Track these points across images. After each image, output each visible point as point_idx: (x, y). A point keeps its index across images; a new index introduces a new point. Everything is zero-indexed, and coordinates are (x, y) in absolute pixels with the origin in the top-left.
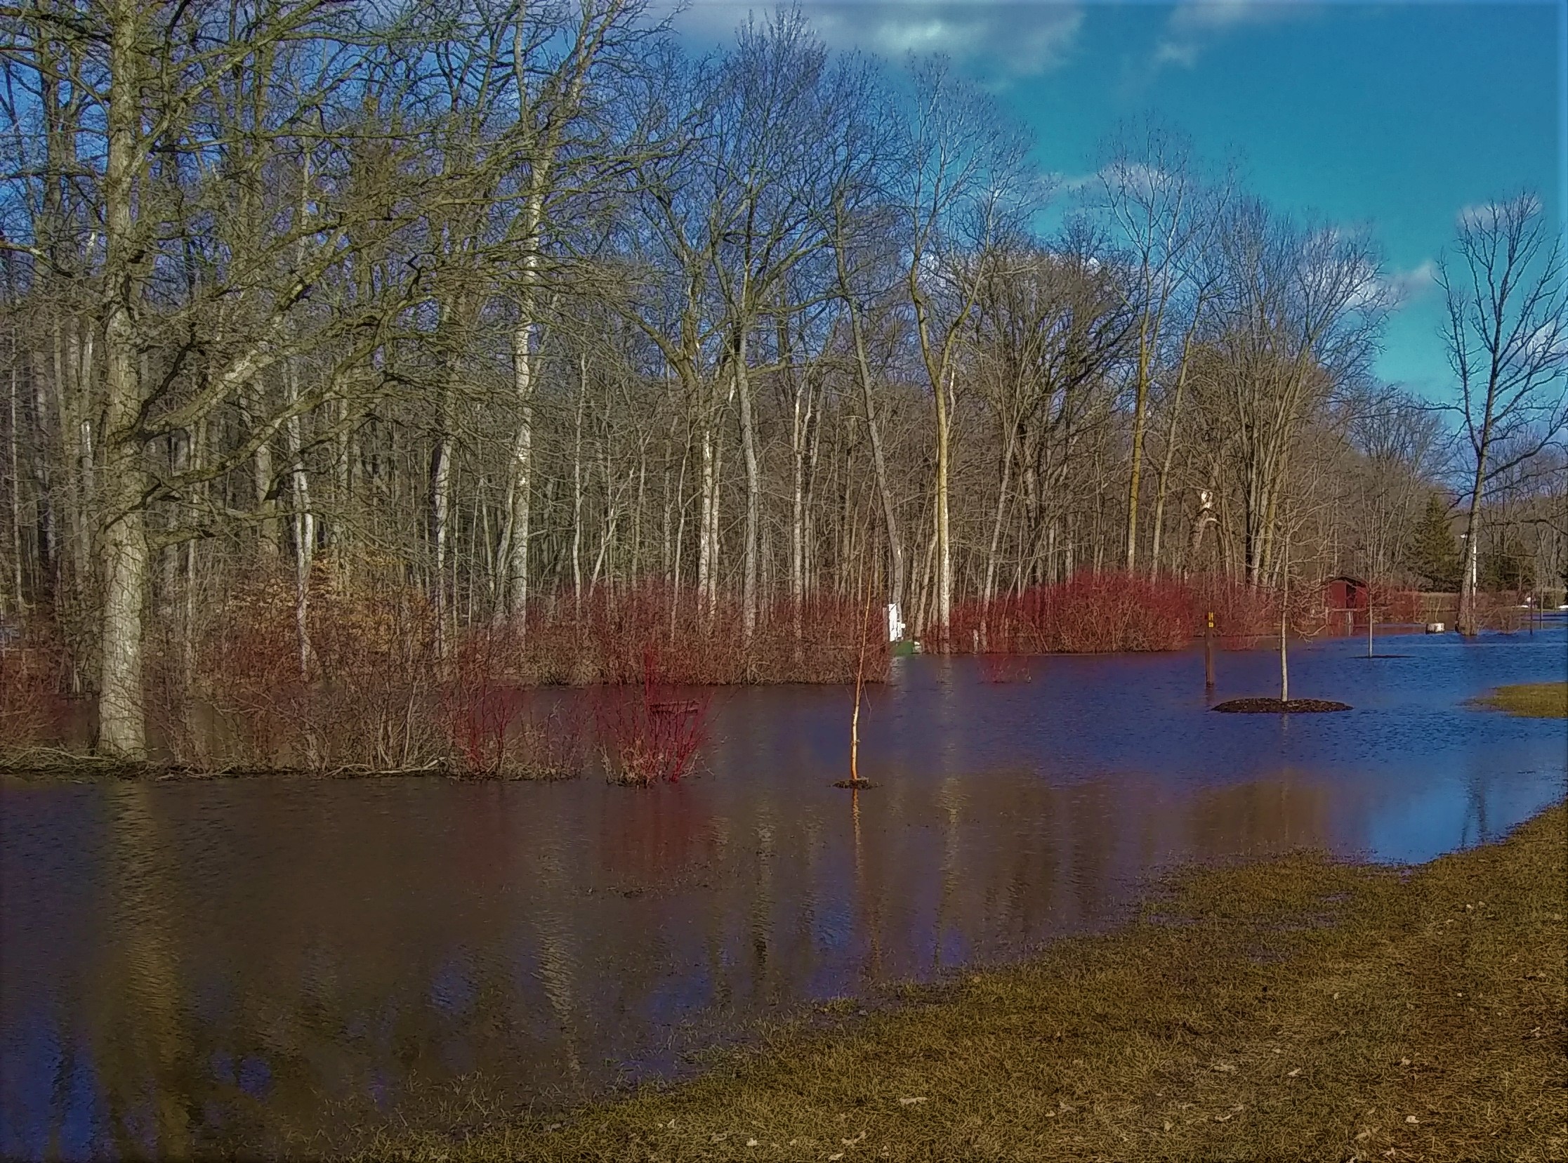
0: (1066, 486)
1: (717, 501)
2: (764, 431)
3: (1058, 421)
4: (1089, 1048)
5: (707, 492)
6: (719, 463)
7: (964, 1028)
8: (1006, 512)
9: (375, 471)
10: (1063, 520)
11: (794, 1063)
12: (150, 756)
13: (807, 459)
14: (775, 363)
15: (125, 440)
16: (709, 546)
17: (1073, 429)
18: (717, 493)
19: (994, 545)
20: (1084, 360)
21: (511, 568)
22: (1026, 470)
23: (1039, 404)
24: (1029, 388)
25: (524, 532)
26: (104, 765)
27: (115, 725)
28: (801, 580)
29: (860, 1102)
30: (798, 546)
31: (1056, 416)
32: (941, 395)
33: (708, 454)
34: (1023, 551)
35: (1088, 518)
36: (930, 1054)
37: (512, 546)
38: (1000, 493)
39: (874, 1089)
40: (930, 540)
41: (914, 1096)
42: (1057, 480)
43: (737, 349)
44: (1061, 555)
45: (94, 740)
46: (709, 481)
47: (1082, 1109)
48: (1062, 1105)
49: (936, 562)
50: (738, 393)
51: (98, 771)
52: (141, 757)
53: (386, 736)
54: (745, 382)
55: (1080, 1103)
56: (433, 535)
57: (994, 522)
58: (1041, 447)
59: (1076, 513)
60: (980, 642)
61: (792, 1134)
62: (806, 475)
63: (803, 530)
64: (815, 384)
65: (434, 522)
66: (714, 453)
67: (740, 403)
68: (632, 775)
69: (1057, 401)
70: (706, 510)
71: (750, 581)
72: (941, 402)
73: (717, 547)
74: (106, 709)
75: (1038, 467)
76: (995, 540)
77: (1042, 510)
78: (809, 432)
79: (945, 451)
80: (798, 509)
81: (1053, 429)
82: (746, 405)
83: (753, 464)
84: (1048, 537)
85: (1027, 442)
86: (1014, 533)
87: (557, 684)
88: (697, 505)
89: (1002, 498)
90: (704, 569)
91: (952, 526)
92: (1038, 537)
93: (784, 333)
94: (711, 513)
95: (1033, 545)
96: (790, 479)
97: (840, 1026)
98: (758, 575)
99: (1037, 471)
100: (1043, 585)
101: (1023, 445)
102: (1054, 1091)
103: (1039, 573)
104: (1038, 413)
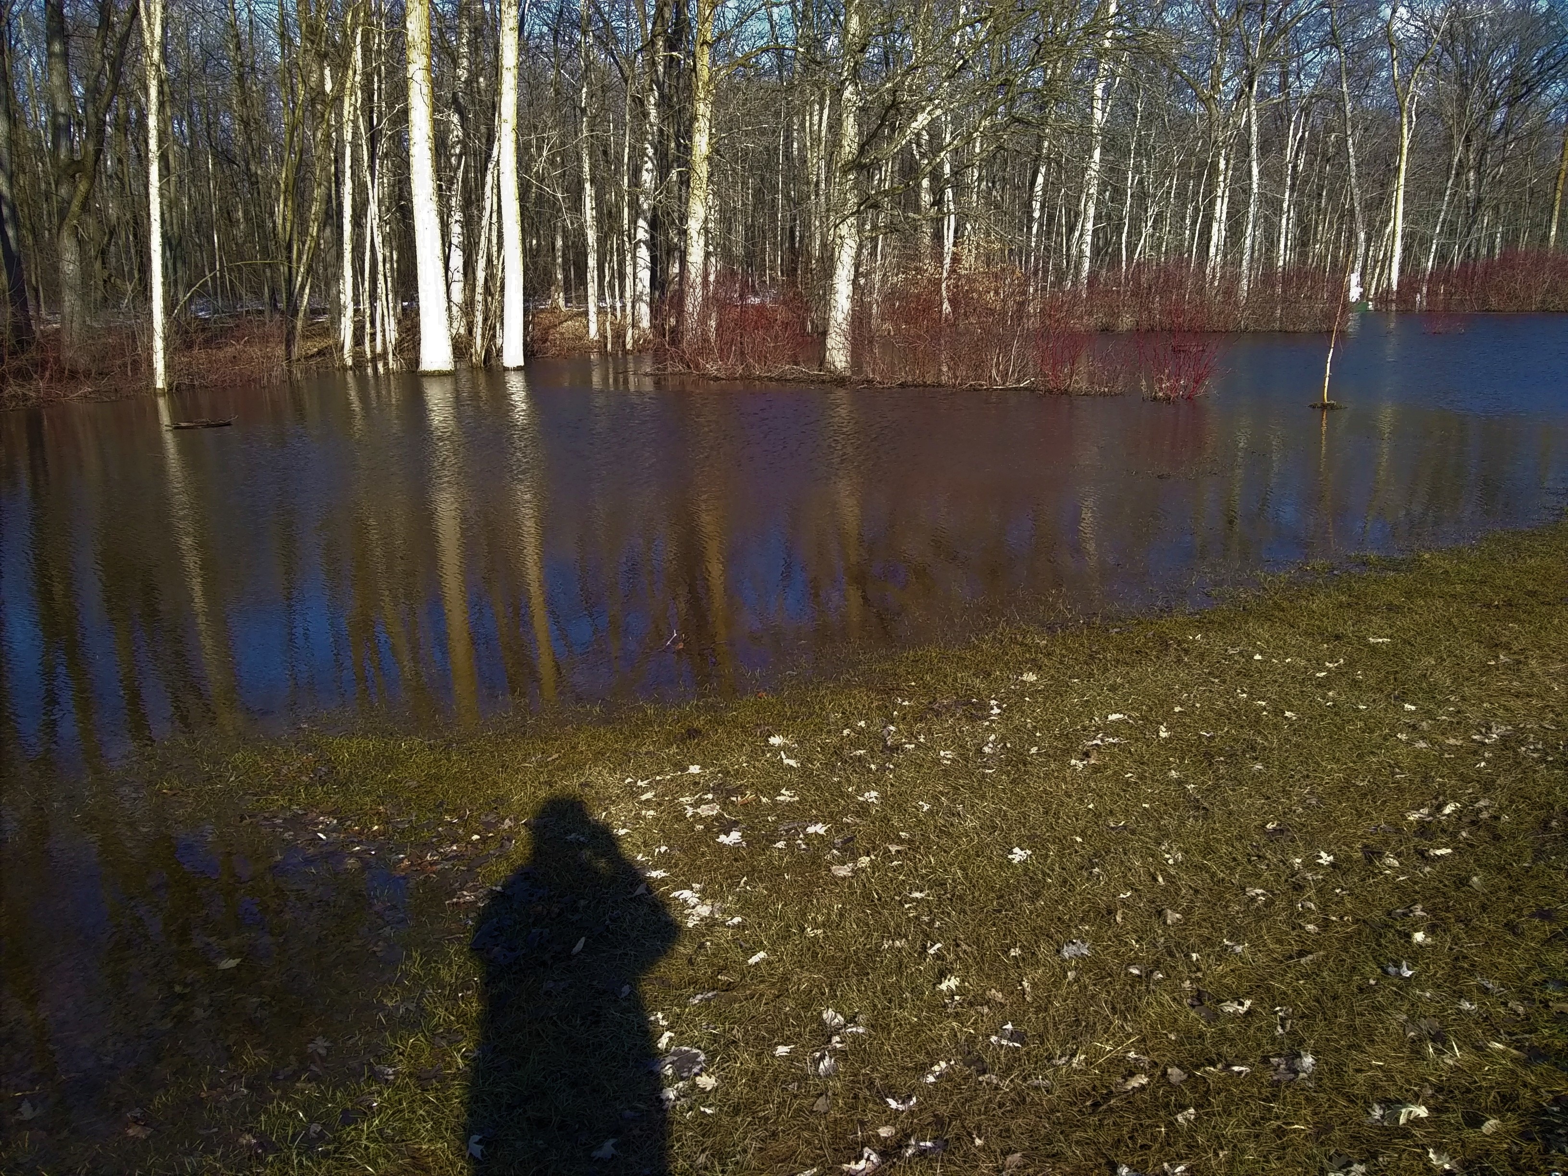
0: (1500, 182)
1: (1226, 200)
2: (1264, 148)
3: (1499, 131)
4: (1523, 616)
5: (1220, 193)
6: (1230, 172)
7: (1417, 590)
8: (1450, 203)
9: (994, 186)
10: (1496, 208)
11: (1285, 604)
12: (853, 373)
13: (1295, 167)
14: (1277, 97)
15: (849, 170)
16: (1218, 233)
17: (1511, 137)
18: (1227, 194)
19: (1438, 229)
20: (1526, 82)
21: (1081, 251)
22: (1469, 171)
23: (1485, 119)
24: (1476, 106)
25: (1089, 226)
26: (827, 378)
27: (834, 352)
28: (1283, 256)
29: (1337, 637)
30: (1283, 231)
31: (1498, 127)
32: (1405, 115)
33: (1222, 165)
34: (1461, 233)
35: (1517, 207)
36: (1390, 607)
37: (1081, 235)
38: (1446, 189)
39: (1349, 629)
40: (1387, 225)
41: (1380, 637)
42: (1494, 177)
43: (1251, 88)
44: (1492, 237)
45: (822, 362)
46: (1222, 185)
47: (1519, 662)
48: (1502, 657)
49: (1390, 243)
50: (1249, 120)
51: (823, 382)
52: (848, 373)
53: (998, 364)
54: (1254, 112)
55: (1517, 657)
56: (1030, 228)
57: (1440, 211)
58: (1482, 152)
59: (1507, 203)
60: (1421, 302)
61: (1287, 655)
62: (1293, 178)
63: (1288, 219)
64: (1305, 110)
65: (1031, 219)
66: (1227, 164)
67: (1250, 127)
68: (1161, 394)
69: (1498, 116)
70: (1218, 208)
71: (1246, 257)
72: (1405, 120)
73: (1223, 233)
74: (830, 343)
75: (1479, 168)
76: (1439, 225)
77: (1479, 201)
78: (1298, 147)
79: (1404, 158)
80: (1285, 205)
81: (1495, 137)
82: (1254, 129)
83: (1255, 171)
84: (1483, 222)
85: (1472, 149)
86: (1454, 219)
87: (1106, 330)
88: (1212, 204)
89: (1448, 192)
90: (1212, 250)
91: (1405, 215)
92: (1474, 222)
93: (1285, 75)
94: (1221, 209)
95: (1470, 229)
96: (1281, 183)
97: (1320, 581)
98: (1253, 253)
99: (1478, 172)
100: (1475, 260)
101: (1468, 151)
102: (1494, 646)
103: (1472, 251)
104: (1483, 126)
